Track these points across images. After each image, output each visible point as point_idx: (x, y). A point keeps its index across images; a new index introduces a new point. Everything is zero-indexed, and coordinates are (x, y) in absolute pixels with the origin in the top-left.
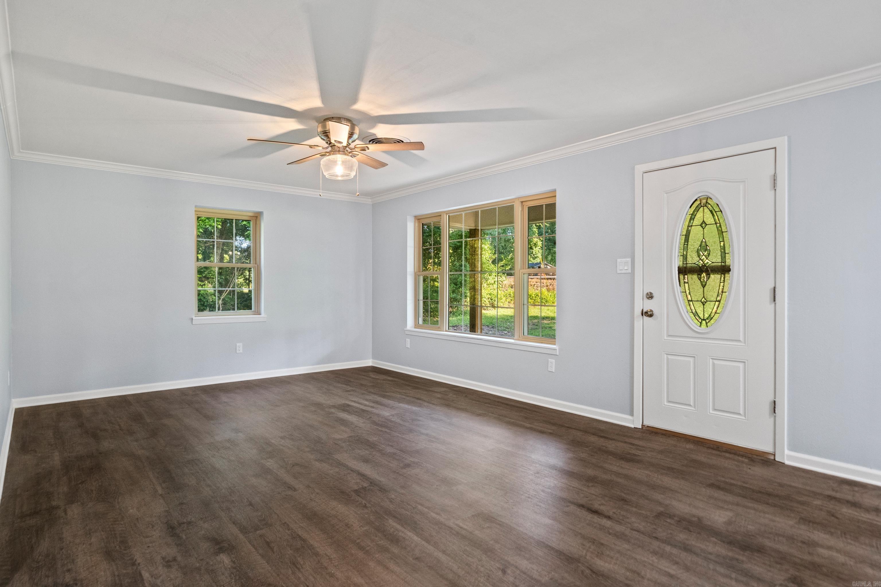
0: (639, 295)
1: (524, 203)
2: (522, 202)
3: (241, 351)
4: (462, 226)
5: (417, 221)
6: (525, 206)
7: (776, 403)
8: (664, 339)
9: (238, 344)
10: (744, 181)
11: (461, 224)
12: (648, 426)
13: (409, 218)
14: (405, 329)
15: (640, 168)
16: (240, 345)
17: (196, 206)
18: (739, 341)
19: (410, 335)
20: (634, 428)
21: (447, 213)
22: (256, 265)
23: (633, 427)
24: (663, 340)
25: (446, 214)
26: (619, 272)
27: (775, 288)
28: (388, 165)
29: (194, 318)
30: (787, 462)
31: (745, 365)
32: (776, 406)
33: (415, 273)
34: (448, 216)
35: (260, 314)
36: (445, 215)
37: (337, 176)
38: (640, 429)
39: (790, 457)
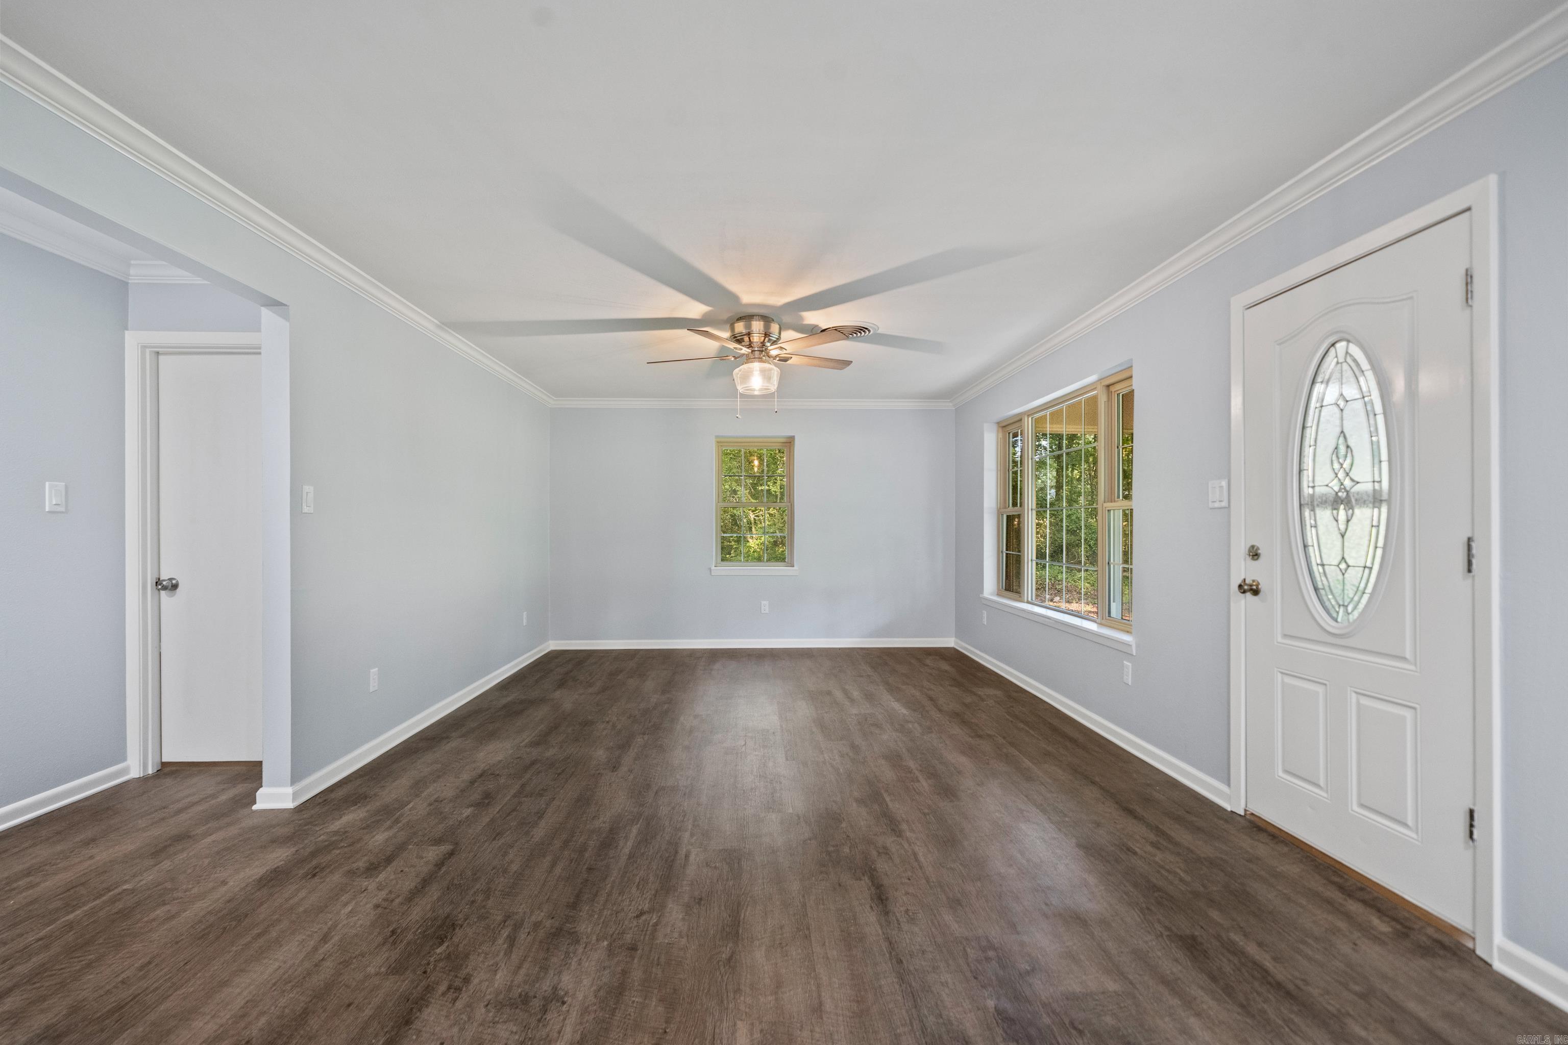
0: (1239, 550)
1: (1113, 389)
2: (1108, 386)
3: (767, 611)
4: (1081, 430)
5: (1000, 430)
6: (1113, 393)
7: (1476, 816)
8: (1278, 643)
9: (763, 602)
10: (1411, 298)
11: (1079, 427)
12: (1252, 814)
13: (986, 426)
14: (981, 596)
15: (1238, 302)
16: (765, 604)
17: (717, 437)
18: (1403, 659)
19: (988, 605)
20: (1232, 811)
21: (1029, 413)
22: (790, 504)
23: (1229, 809)
24: (1276, 643)
25: (1028, 416)
26: (1211, 505)
27: (1470, 540)
28: (852, 362)
29: (713, 568)
30: (1499, 966)
31: (1416, 713)
32: (1475, 823)
33: (998, 511)
34: (1030, 419)
35: (793, 566)
36: (1026, 419)
37: (754, 390)
38: (1240, 815)
39: (1506, 956)
